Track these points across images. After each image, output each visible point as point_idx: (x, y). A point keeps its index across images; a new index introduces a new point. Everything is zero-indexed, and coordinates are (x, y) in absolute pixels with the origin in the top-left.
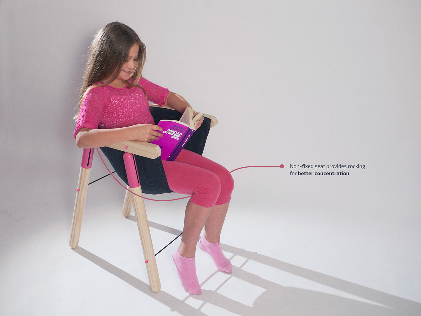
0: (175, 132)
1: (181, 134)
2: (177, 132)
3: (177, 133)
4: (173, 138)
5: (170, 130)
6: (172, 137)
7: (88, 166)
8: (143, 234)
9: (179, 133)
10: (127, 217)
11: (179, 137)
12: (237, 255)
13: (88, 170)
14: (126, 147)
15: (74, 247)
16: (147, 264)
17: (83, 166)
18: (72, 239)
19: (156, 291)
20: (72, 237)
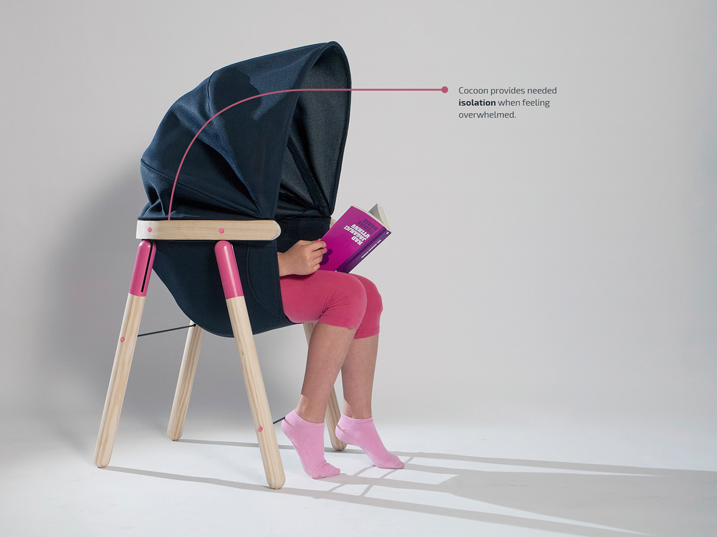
0: (360, 230)
1: (368, 236)
2: (364, 231)
3: (364, 233)
4: (354, 240)
5: (355, 225)
6: (352, 238)
7: (143, 289)
8: (253, 378)
9: (366, 234)
10: (177, 440)
11: (363, 240)
13: (142, 299)
14: (222, 231)
15: (104, 464)
16: (261, 434)
17: (133, 292)
18: (102, 445)
19: (278, 485)
20: (103, 442)
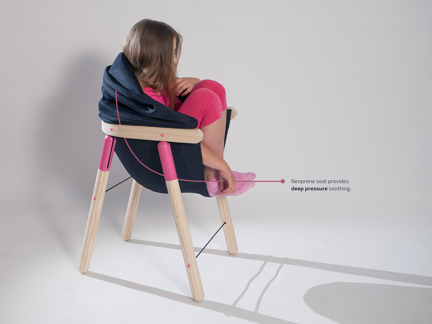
7: (108, 167)
8: (184, 234)
10: (128, 241)
12: (268, 262)
13: (107, 173)
14: (162, 135)
15: (85, 271)
16: (189, 269)
17: (101, 169)
18: (84, 261)
19: (200, 300)
20: (84, 259)
